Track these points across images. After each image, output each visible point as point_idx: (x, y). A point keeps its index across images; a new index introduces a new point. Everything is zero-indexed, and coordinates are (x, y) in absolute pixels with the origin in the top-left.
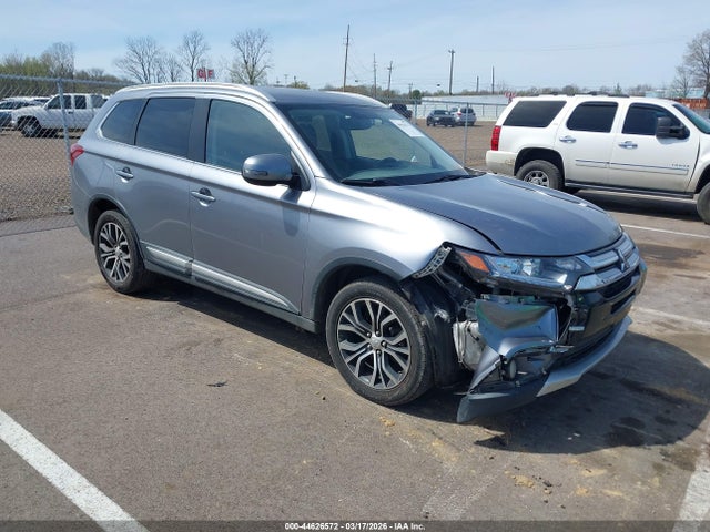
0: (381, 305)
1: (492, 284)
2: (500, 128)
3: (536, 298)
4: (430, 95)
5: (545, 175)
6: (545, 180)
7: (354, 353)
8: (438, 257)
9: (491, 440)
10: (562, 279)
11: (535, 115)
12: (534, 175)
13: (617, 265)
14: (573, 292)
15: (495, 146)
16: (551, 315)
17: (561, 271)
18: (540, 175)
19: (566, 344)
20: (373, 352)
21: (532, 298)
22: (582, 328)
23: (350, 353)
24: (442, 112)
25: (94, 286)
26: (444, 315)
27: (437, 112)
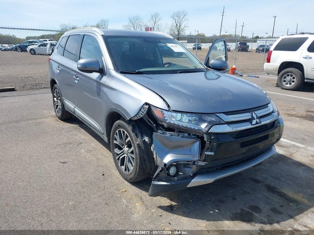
0: (126, 132)
1: (166, 125)
2: (272, 51)
3: (189, 134)
4: (264, 38)
5: (294, 76)
6: (294, 78)
7: (119, 154)
8: (142, 110)
9: (168, 206)
10: (204, 126)
11: (291, 45)
12: (288, 76)
13: (250, 121)
14: (207, 133)
15: (269, 61)
16: (197, 144)
17: (204, 121)
18: (291, 76)
19: (204, 161)
20: (125, 155)
21: (186, 135)
22: (213, 153)
23: (118, 155)
24: (264, 46)
25: (52, 116)
26: (146, 139)
27: (261, 46)
